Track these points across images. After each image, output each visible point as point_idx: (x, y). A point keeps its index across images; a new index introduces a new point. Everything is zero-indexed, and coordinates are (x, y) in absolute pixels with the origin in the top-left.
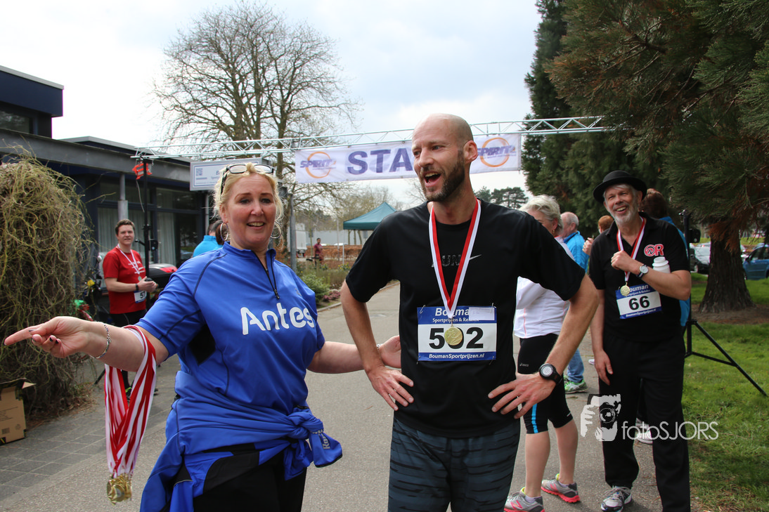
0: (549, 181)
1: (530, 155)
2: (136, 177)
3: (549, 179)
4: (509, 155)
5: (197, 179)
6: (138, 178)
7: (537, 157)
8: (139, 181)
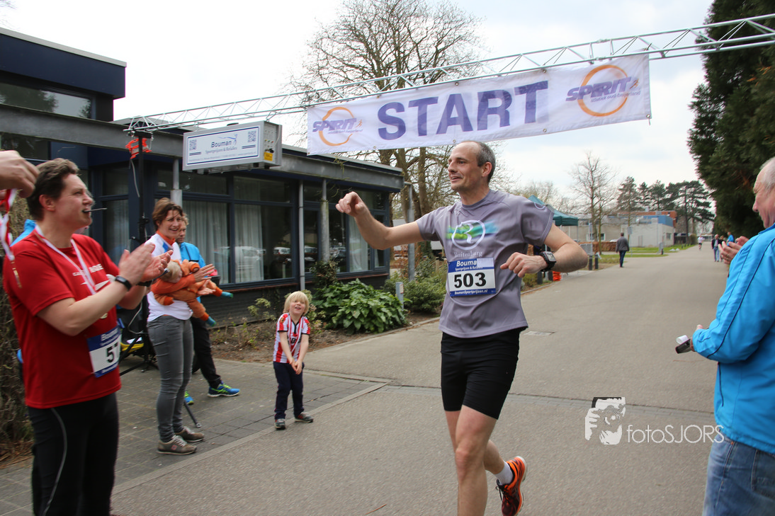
0: (726, 165)
1: (702, 135)
2: (131, 155)
3: (726, 162)
4: (627, 95)
5: (191, 154)
6: (134, 156)
7: (711, 137)
8: (136, 161)
